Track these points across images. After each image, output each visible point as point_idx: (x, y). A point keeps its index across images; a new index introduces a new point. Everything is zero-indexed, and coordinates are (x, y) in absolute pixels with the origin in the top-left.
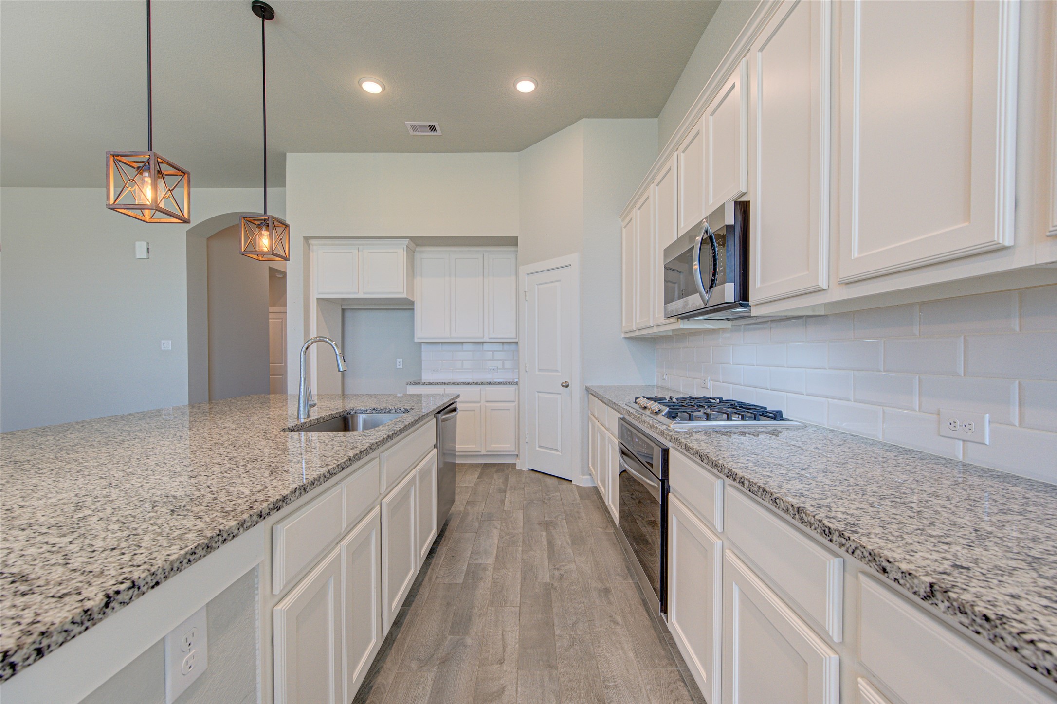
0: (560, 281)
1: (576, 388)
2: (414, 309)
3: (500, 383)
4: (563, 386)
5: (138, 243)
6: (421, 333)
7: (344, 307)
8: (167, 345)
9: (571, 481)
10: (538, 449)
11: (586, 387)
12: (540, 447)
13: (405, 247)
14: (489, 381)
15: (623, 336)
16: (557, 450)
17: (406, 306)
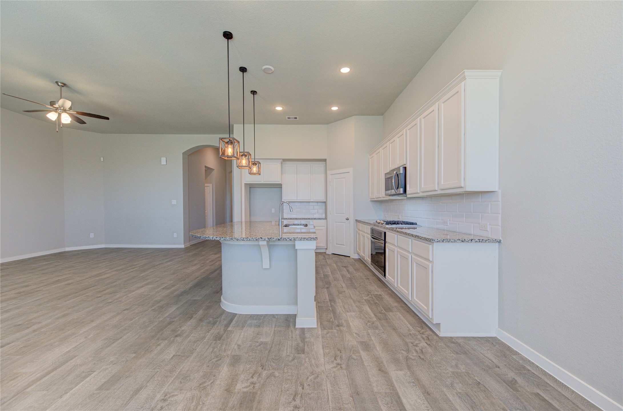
0: (345, 178)
1: (352, 221)
2: (282, 187)
3: (319, 219)
4: (346, 219)
5: (162, 158)
6: (286, 197)
7: (250, 186)
8: (174, 202)
9: (350, 257)
10: (335, 245)
11: (356, 220)
12: (337, 244)
13: (280, 163)
14: (314, 218)
15: (370, 200)
16: (344, 245)
17: (279, 186)
